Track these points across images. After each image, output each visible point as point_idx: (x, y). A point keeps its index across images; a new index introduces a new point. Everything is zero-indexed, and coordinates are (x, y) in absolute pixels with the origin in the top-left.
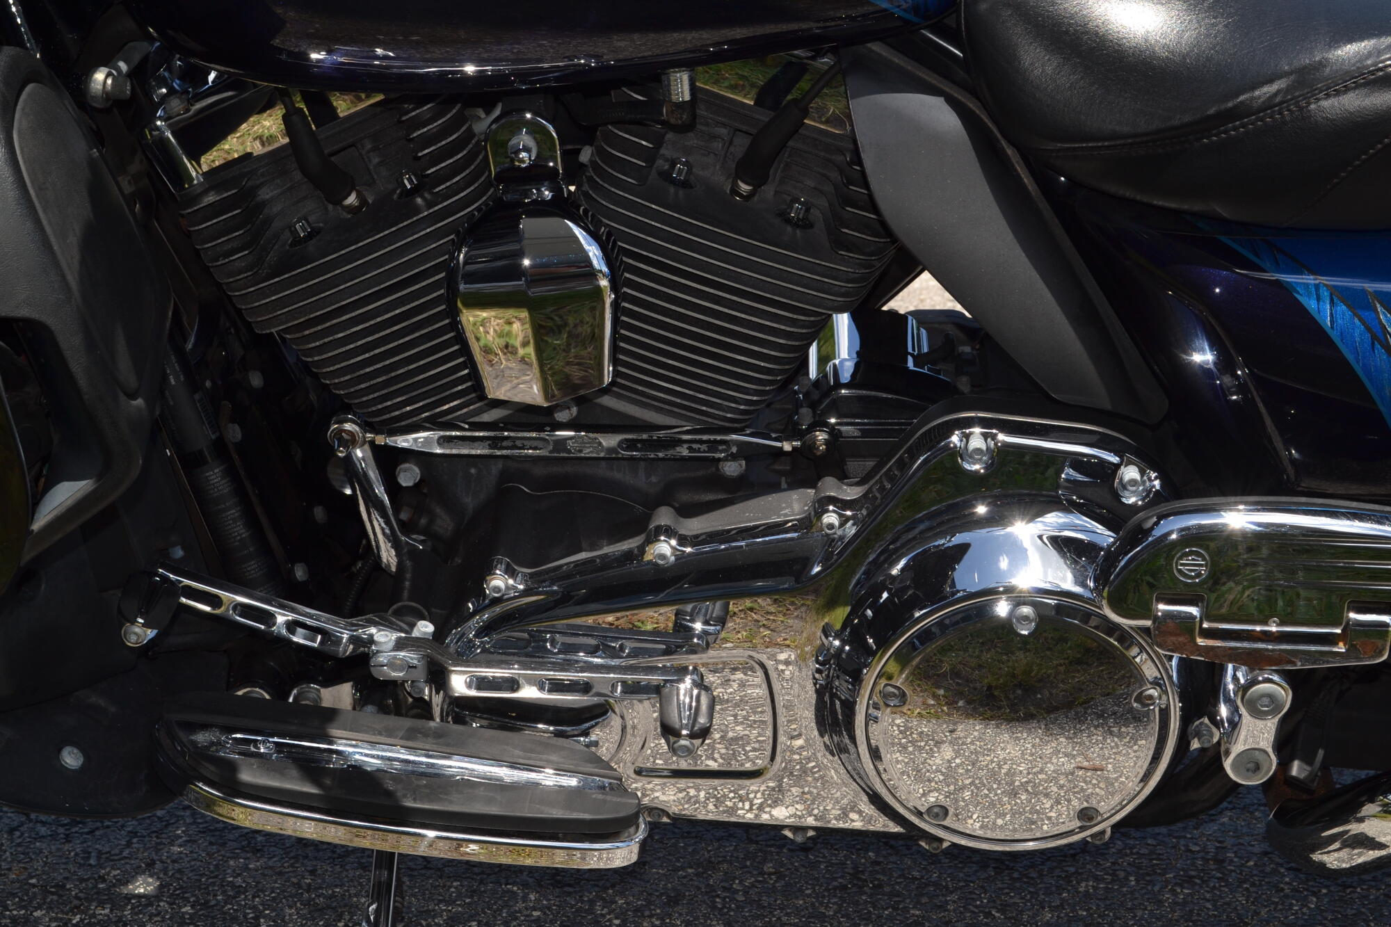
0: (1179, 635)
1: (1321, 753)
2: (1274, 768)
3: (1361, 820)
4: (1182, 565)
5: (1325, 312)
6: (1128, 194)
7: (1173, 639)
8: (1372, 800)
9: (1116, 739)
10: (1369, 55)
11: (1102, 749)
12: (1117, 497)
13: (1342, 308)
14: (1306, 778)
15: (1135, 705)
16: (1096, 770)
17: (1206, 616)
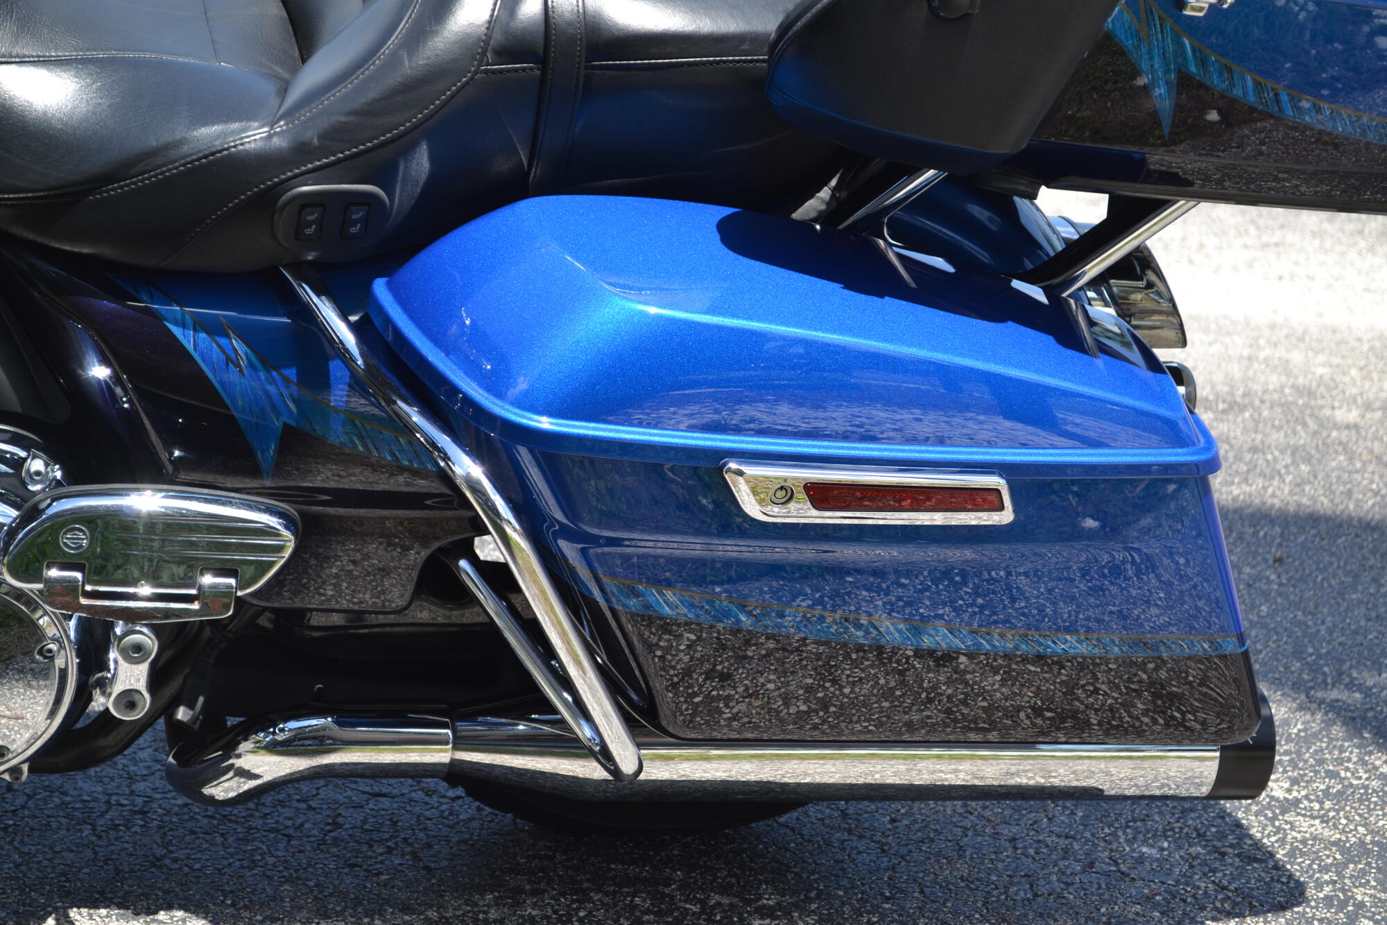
0: (66, 596)
1: (201, 699)
2: (148, 706)
3: (239, 756)
4: (67, 538)
5: (187, 338)
6: (30, 237)
7: (61, 599)
8: (246, 739)
9: (34, 691)
10: (218, 137)
11: (23, 700)
12: (24, 484)
13: (203, 335)
14: (189, 721)
15: (37, 657)
16: (17, 718)
17: (87, 580)
